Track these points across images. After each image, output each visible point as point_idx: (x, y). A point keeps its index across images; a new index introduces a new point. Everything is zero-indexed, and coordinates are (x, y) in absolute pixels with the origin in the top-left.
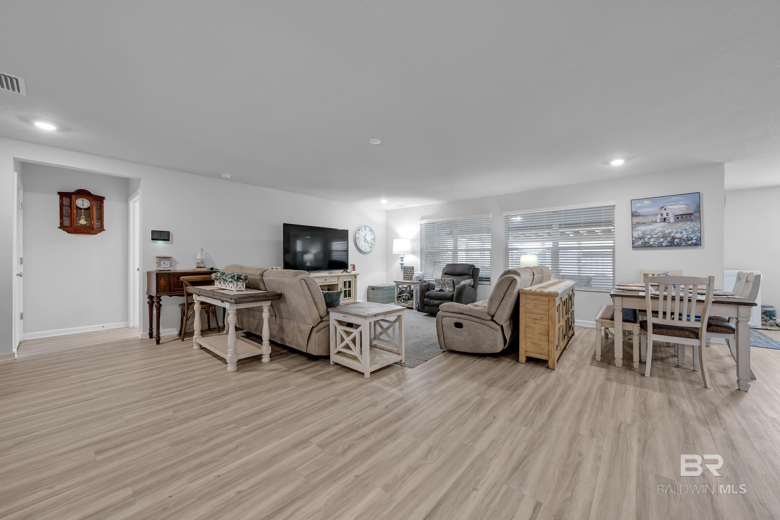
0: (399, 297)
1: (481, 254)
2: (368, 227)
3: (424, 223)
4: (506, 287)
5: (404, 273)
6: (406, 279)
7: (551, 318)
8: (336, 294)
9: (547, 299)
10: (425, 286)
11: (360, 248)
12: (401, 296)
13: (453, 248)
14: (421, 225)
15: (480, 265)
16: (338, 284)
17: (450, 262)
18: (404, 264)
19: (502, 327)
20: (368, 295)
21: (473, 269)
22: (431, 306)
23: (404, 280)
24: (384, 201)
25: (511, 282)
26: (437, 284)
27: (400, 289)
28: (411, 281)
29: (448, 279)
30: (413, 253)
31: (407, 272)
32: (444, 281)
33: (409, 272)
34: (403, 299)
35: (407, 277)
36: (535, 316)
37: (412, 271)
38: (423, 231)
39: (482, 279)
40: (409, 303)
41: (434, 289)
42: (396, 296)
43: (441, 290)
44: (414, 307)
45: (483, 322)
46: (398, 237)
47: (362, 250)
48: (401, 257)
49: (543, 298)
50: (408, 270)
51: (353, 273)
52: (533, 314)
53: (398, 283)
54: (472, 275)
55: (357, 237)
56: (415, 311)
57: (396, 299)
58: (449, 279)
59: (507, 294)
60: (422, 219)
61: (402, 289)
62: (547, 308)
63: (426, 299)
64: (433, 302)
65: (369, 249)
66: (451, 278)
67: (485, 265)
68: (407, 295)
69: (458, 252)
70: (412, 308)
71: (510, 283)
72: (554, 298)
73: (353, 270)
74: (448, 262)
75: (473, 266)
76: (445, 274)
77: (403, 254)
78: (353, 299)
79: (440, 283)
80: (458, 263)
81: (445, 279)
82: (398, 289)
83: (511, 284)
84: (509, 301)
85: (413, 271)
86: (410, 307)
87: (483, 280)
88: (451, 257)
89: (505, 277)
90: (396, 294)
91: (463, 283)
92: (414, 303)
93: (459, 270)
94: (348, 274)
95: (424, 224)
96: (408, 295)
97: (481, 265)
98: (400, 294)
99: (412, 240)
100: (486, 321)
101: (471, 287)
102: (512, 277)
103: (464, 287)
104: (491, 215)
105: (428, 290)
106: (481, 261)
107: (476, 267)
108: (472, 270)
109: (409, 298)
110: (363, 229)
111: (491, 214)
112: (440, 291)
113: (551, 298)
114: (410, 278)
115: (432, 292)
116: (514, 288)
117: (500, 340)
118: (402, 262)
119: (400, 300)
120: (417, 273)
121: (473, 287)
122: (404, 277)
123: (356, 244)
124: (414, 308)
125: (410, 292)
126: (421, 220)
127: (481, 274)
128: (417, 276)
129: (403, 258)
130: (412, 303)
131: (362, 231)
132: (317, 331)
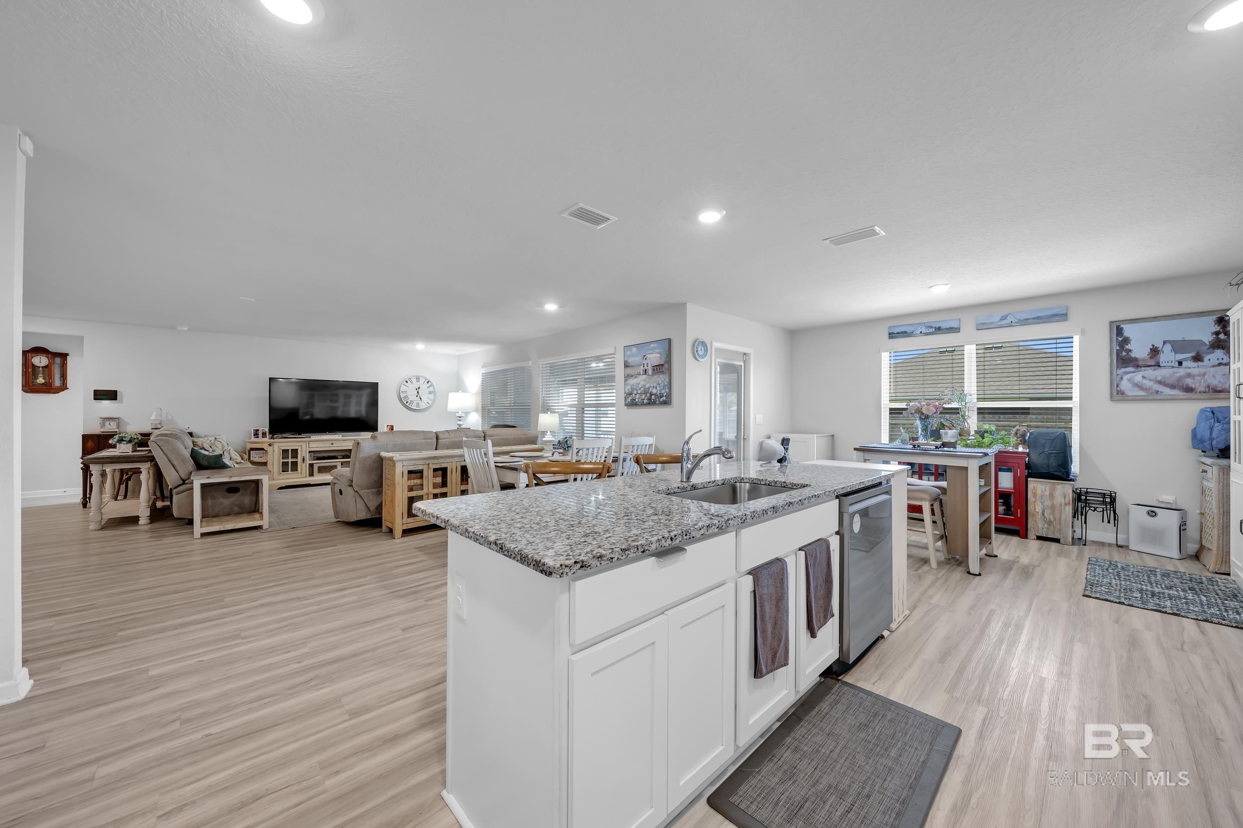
2: (424, 377)
3: (487, 371)
11: (407, 404)
14: (482, 375)
18: (462, 425)
24: (420, 346)
30: (474, 411)
38: (485, 382)
47: (411, 407)
48: (458, 416)
55: (401, 390)
60: (485, 366)
77: (462, 413)
95: (485, 373)
104: (531, 363)
110: (414, 380)
111: (531, 361)
118: (460, 423)
123: (400, 401)
126: (483, 368)
129: (462, 418)
131: (412, 383)
132: (177, 494)
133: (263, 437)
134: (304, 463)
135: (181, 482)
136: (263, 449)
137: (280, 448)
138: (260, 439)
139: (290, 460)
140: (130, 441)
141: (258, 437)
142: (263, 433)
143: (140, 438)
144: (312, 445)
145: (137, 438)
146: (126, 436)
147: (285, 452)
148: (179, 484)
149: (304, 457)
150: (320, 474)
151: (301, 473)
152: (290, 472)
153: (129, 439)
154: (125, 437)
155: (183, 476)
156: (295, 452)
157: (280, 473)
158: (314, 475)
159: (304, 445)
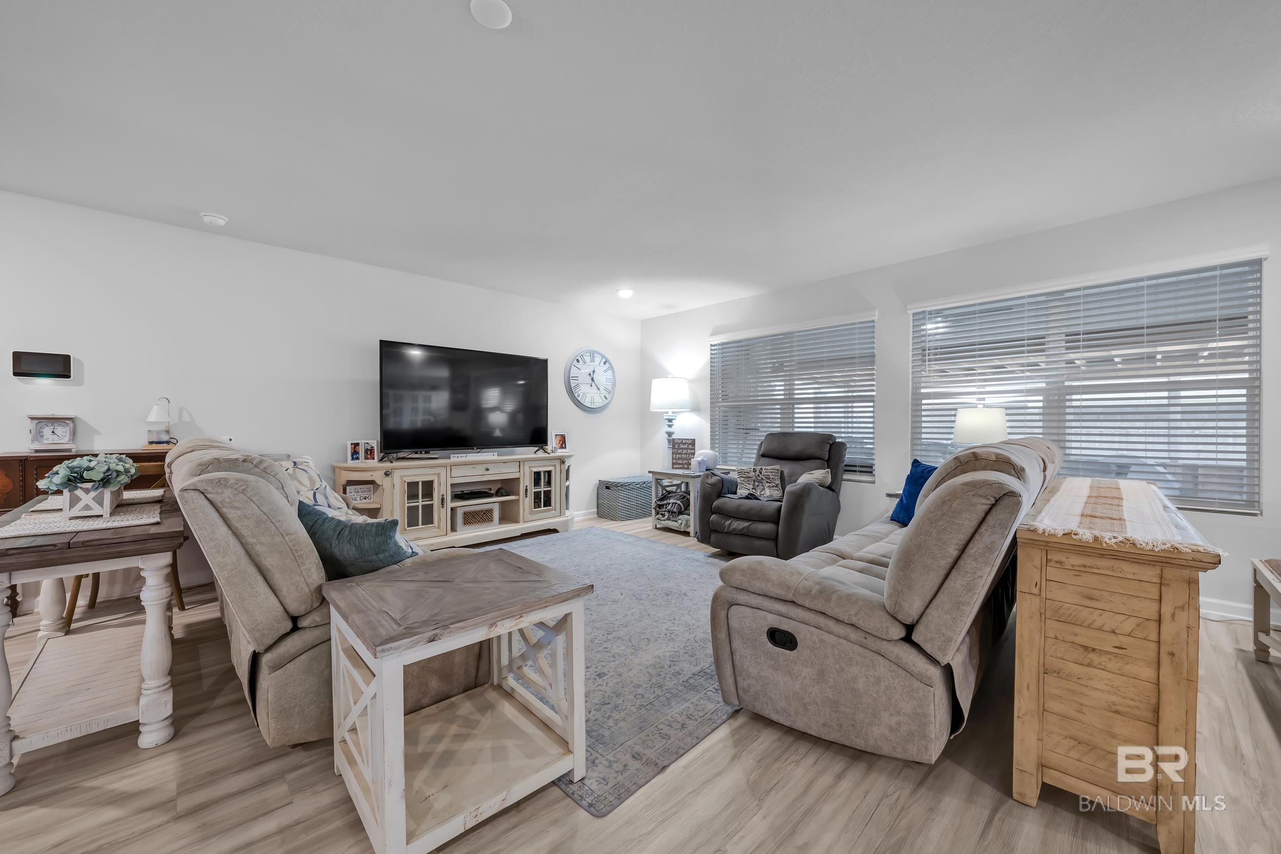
0: (660, 506)
1: (846, 410)
2: (599, 353)
3: (719, 342)
4: (968, 522)
5: (673, 453)
6: (677, 466)
7: (1172, 654)
8: (374, 529)
9: (1151, 574)
10: (713, 485)
11: (579, 399)
12: (663, 505)
13: (783, 397)
14: (713, 348)
15: (843, 435)
16: (519, 478)
17: (776, 430)
18: (674, 433)
19: (948, 671)
20: (598, 499)
21: (831, 445)
22: (726, 533)
23: (673, 468)
24: (626, 293)
25: (993, 501)
26: (742, 479)
27: (664, 488)
28: (686, 472)
29: (769, 468)
30: (696, 409)
31: (679, 451)
32: (761, 473)
33: (684, 451)
34: (669, 511)
35: (681, 462)
36: (1085, 637)
37: (691, 449)
38: (717, 360)
39: (851, 468)
40: (680, 522)
41: (735, 493)
42: (653, 505)
43: (750, 497)
44: (691, 530)
45: (870, 642)
46: (662, 373)
47: (585, 404)
48: (667, 417)
49: (1128, 569)
50: (682, 446)
51: (560, 452)
52: (1077, 629)
53: (658, 477)
54: (827, 458)
55: (571, 375)
56: (692, 541)
57: (653, 511)
58: (772, 468)
59: (973, 549)
60: (714, 333)
61: (668, 489)
62: (1150, 610)
63: (713, 517)
64: (730, 524)
65: (601, 401)
66: (777, 467)
67: (854, 435)
68: (676, 503)
69: (796, 406)
70: (686, 534)
71: (986, 508)
72: (1186, 573)
73: (562, 447)
74: (772, 429)
75: (830, 437)
76: (763, 456)
77: (673, 413)
78: (555, 510)
79: (749, 477)
80: (796, 430)
81: (761, 469)
82: (660, 489)
83: (990, 509)
84: (981, 577)
85: (694, 449)
86: (683, 530)
87: (855, 471)
88: (778, 418)
89: (965, 484)
90: (654, 500)
91: (805, 478)
92: (691, 520)
93: (796, 447)
94: (546, 455)
95: (719, 345)
96: (679, 502)
97: (846, 435)
98: (662, 499)
99: (691, 381)
100: (885, 643)
101: (826, 489)
102: (1000, 485)
103: (806, 490)
104: (877, 314)
105: (720, 495)
106: (846, 425)
107: (837, 440)
108: (829, 446)
109: (681, 508)
110: (587, 359)
111: (876, 310)
112: (747, 498)
113: (1169, 573)
114: (685, 464)
115: (729, 501)
116: (1005, 526)
117: (938, 719)
118: (670, 430)
119: (662, 514)
120: (703, 452)
121: (830, 488)
122: (674, 461)
123: (570, 392)
124: (692, 534)
125: (685, 497)
126: (711, 336)
127: (849, 456)
128: (700, 460)
129: (673, 421)
130: (687, 521)
131: (585, 362)
132: (277, 667)
133: (366, 458)
134: (443, 507)
135: (289, 625)
136: (372, 482)
137: (404, 479)
138: (362, 463)
139: (420, 502)
140: (105, 482)
141: (358, 458)
142: (366, 451)
143: (133, 471)
144: (456, 472)
145: (127, 471)
146: (92, 464)
147: (412, 486)
148: (282, 631)
149: (443, 495)
150: (468, 527)
151: (439, 527)
152: (420, 526)
153: (102, 475)
154: (89, 469)
155: (295, 607)
156: (428, 487)
157: (405, 530)
158: (458, 530)
159: (443, 472)
